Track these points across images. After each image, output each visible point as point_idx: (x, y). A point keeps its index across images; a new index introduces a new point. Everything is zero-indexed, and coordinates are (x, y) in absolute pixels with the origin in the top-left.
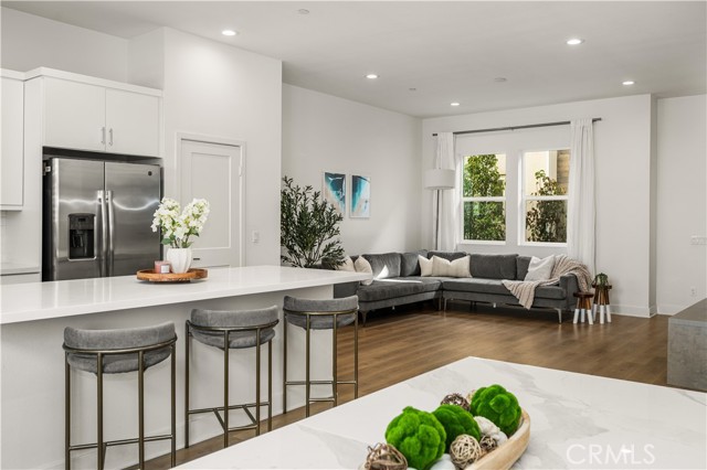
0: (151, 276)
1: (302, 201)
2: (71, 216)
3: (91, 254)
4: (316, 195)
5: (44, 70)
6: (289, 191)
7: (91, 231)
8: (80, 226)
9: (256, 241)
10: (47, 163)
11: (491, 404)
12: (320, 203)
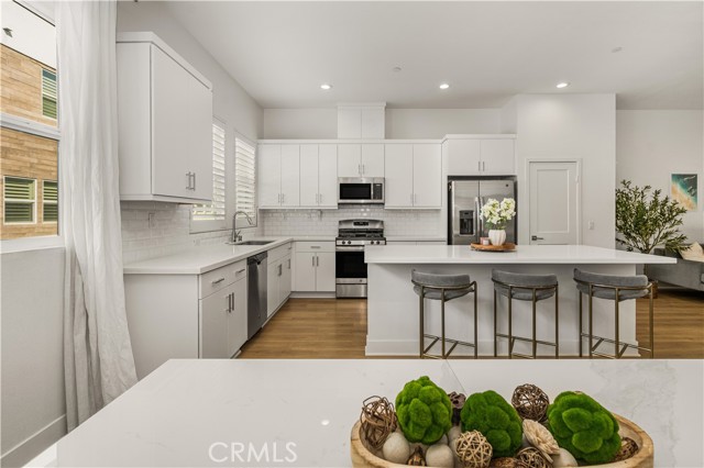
0: (478, 246)
1: (640, 199)
2: (461, 212)
3: (472, 233)
4: (657, 193)
5: (447, 136)
6: (627, 191)
7: (472, 220)
8: (465, 217)
9: (591, 228)
10: (449, 184)
11: (564, 414)
12: (661, 198)
